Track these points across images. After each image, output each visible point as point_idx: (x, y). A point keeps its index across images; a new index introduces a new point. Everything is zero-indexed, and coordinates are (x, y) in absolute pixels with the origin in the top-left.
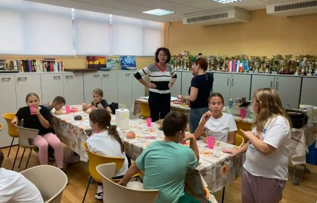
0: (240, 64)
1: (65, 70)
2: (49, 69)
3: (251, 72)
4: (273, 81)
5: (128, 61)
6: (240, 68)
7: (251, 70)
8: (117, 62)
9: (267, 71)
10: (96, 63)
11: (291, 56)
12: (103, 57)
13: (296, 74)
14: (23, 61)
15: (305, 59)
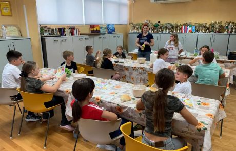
0: (189, 28)
1: (81, 35)
2: (72, 34)
3: (197, 33)
4: (212, 37)
5: (111, 28)
6: (190, 31)
7: (197, 31)
8: (105, 28)
9: (207, 31)
10: (95, 29)
11: (221, 22)
12: (98, 25)
13: (226, 33)
14: (59, 28)
15: (231, 24)
